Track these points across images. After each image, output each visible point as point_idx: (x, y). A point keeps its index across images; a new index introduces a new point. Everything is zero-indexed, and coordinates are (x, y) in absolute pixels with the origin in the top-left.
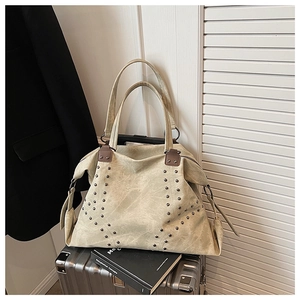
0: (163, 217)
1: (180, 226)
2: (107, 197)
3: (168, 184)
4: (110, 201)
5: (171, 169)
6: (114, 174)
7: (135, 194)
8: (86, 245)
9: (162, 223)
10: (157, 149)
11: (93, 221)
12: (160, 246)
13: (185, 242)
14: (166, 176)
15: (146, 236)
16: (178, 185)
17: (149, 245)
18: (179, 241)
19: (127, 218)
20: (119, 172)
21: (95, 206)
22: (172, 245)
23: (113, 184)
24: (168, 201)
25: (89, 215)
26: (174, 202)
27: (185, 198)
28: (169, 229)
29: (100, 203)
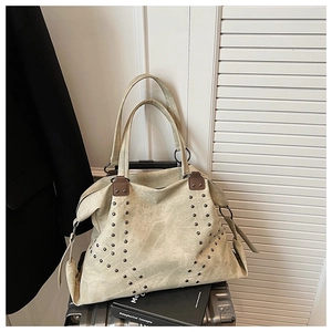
0: (196, 247)
1: (210, 254)
2: (129, 237)
3: (195, 211)
4: (133, 241)
5: (197, 194)
6: (134, 208)
7: (159, 227)
8: (104, 299)
9: (195, 254)
10: (170, 174)
11: (113, 269)
12: (193, 279)
13: (217, 270)
14: (192, 202)
15: (178, 273)
16: (208, 210)
17: (181, 282)
18: (212, 270)
19: (155, 256)
20: (138, 206)
21: (114, 250)
22: (205, 276)
23: (134, 220)
24: (198, 229)
25: (105, 263)
26: (204, 229)
27: (215, 223)
28: (202, 260)
29: (120, 246)
